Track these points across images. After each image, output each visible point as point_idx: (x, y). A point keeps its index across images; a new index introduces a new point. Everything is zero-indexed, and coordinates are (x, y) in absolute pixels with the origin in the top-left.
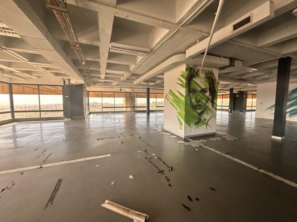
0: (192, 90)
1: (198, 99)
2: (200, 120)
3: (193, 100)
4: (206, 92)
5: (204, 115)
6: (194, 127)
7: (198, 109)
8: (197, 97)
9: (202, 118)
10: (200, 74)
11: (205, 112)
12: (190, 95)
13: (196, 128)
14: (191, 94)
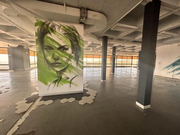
0: (46, 47)
1: (55, 57)
2: (61, 78)
3: (49, 58)
4: (67, 49)
5: (65, 73)
6: (52, 85)
7: (56, 67)
8: (54, 55)
9: (63, 77)
10: (57, 30)
11: (67, 71)
12: (43, 52)
13: (56, 87)
14: (45, 51)
